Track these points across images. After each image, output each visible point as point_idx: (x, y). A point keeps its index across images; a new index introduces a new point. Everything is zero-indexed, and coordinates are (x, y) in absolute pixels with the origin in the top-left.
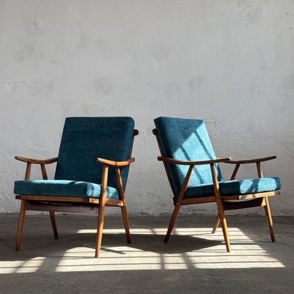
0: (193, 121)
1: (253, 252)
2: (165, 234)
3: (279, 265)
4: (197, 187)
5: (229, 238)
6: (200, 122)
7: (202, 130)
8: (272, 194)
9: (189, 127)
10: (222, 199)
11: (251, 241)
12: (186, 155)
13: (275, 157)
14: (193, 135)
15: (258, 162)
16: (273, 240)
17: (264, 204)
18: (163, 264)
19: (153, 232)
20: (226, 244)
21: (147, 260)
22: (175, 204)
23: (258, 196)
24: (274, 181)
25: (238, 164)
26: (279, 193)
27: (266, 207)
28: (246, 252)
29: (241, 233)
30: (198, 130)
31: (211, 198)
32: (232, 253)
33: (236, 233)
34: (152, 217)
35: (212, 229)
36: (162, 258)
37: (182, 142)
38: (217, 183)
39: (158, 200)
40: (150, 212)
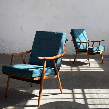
0: (82, 30)
1: (97, 67)
2: (73, 61)
3: (103, 70)
4: (82, 49)
5: (90, 62)
6: (84, 30)
7: (84, 32)
8: (103, 51)
9: (80, 31)
10: (89, 52)
11: (97, 63)
12: (80, 40)
13: (104, 40)
14: (82, 34)
15: (99, 42)
16: (103, 63)
17: (100, 53)
18: (72, 70)
19: (70, 60)
20: (89, 64)
21: (68, 69)
22: (76, 53)
23: (99, 51)
24: (103, 47)
25: (94, 42)
26: (105, 50)
27: (101, 54)
28: (94, 67)
29: (95, 61)
30: (83, 32)
31: (86, 52)
32: (91, 67)
33: (93, 61)
34: (71, 55)
35: (86, 59)
36: (72, 68)
37: (78, 36)
38: (87, 48)
39: (72, 50)
40: (70, 54)
